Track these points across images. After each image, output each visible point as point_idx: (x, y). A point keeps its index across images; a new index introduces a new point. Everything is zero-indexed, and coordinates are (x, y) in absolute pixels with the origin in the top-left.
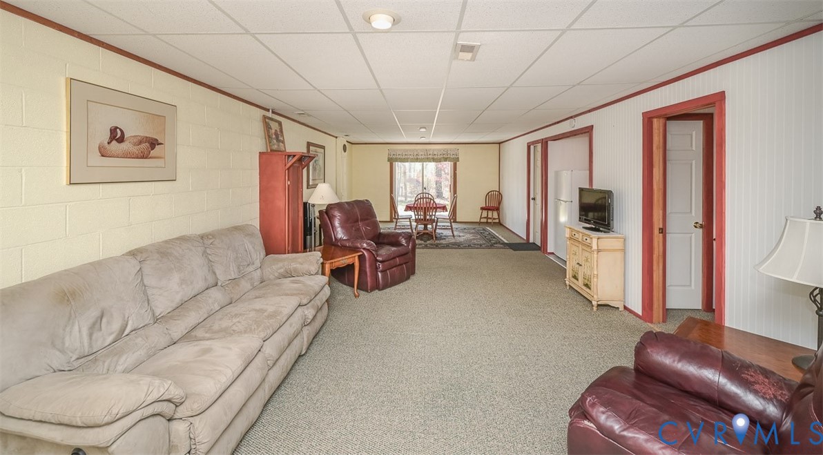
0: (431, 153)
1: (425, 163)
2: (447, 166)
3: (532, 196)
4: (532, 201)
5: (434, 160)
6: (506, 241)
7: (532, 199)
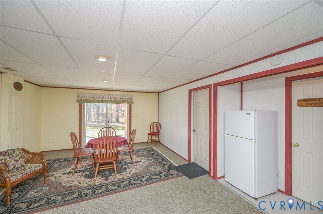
0: (113, 97)
1: (108, 104)
2: (125, 107)
3: (192, 129)
4: (192, 132)
5: (115, 102)
6: (176, 165)
7: (194, 131)
